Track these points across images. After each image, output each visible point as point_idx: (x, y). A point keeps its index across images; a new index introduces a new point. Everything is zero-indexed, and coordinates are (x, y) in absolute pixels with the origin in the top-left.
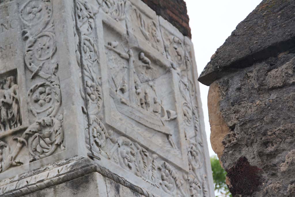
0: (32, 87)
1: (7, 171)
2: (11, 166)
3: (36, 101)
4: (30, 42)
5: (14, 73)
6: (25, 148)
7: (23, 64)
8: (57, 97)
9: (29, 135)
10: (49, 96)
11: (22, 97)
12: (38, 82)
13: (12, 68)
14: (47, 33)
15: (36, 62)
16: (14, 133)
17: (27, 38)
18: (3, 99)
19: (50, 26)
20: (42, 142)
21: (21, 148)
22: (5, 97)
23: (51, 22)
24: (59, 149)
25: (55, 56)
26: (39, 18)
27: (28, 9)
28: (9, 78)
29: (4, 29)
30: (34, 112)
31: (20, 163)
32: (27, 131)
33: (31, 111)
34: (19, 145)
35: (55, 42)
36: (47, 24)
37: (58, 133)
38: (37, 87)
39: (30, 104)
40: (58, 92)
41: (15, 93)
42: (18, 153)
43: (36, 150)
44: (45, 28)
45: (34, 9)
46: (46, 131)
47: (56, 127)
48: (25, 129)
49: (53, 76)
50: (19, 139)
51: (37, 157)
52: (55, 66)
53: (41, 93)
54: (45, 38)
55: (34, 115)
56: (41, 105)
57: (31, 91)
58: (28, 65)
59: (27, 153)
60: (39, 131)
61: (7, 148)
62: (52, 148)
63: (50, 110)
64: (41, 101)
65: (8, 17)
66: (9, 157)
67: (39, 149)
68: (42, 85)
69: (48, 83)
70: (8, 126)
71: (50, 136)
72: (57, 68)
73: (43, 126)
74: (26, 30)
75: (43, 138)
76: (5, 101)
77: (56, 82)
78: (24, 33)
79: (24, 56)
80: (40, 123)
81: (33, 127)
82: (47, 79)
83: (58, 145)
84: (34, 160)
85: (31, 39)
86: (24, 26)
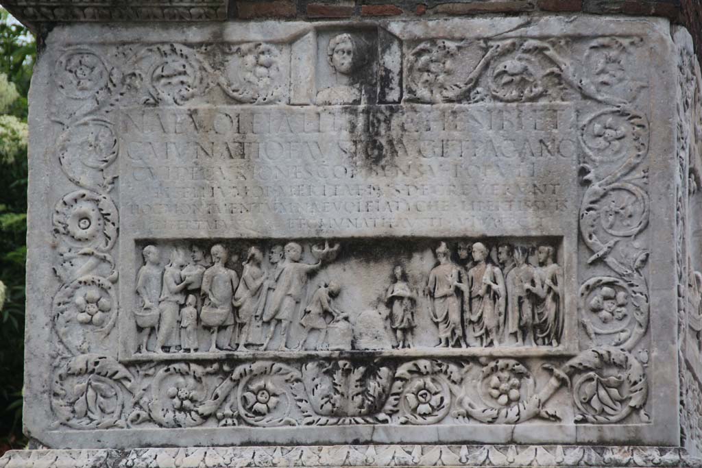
0: (591, 281)
1: (527, 424)
2: (537, 416)
3: (596, 310)
4: (595, 193)
5: (555, 242)
6: (565, 392)
7: (576, 231)
9: (575, 371)
10: (623, 309)
11: (570, 294)
12: (601, 275)
13: (554, 232)
14: (629, 186)
15: (601, 234)
16: (547, 358)
17: (588, 183)
18: (528, 286)
19: (637, 174)
20: (602, 392)
21: (557, 390)
22: (533, 283)
23: (641, 168)
24: (634, 416)
25: (642, 237)
26: (618, 152)
27: (597, 127)
28: (546, 248)
29: (545, 152)
30: (591, 328)
31: (556, 418)
32: (574, 362)
33: (584, 327)
34: (554, 382)
35: (647, 211)
36: (633, 168)
37: (638, 387)
38: (600, 285)
39: (583, 312)
40: (644, 308)
41: (554, 280)
42: (552, 396)
43: (589, 402)
44: (626, 174)
45: (608, 131)
46: (612, 374)
47: (635, 372)
48: (570, 357)
49: (636, 275)
50: (557, 371)
51: (590, 417)
52: (643, 257)
53: (606, 298)
54: (625, 195)
55: (588, 334)
56: (605, 321)
57: (588, 287)
58: (586, 236)
59: (569, 402)
60: (597, 369)
61: (531, 381)
62: (623, 411)
63: (623, 335)
64: (604, 314)
65: (555, 131)
66: (534, 400)
67: (595, 403)
69: (621, 283)
70: (530, 336)
71: (619, 386)
72: (644, 262)
73: (606, 362)
74: (586, 165)
75: (607, 386)
76: (534, 290)
77: (642, 288)
78: (583, 171)
79: (580, 217)
80: (601, 356)
81: (586, 357)
82: (622, 275)
83: (635, 410)
84: (584, 420)
85: (596, 186)
86: (583, 157)
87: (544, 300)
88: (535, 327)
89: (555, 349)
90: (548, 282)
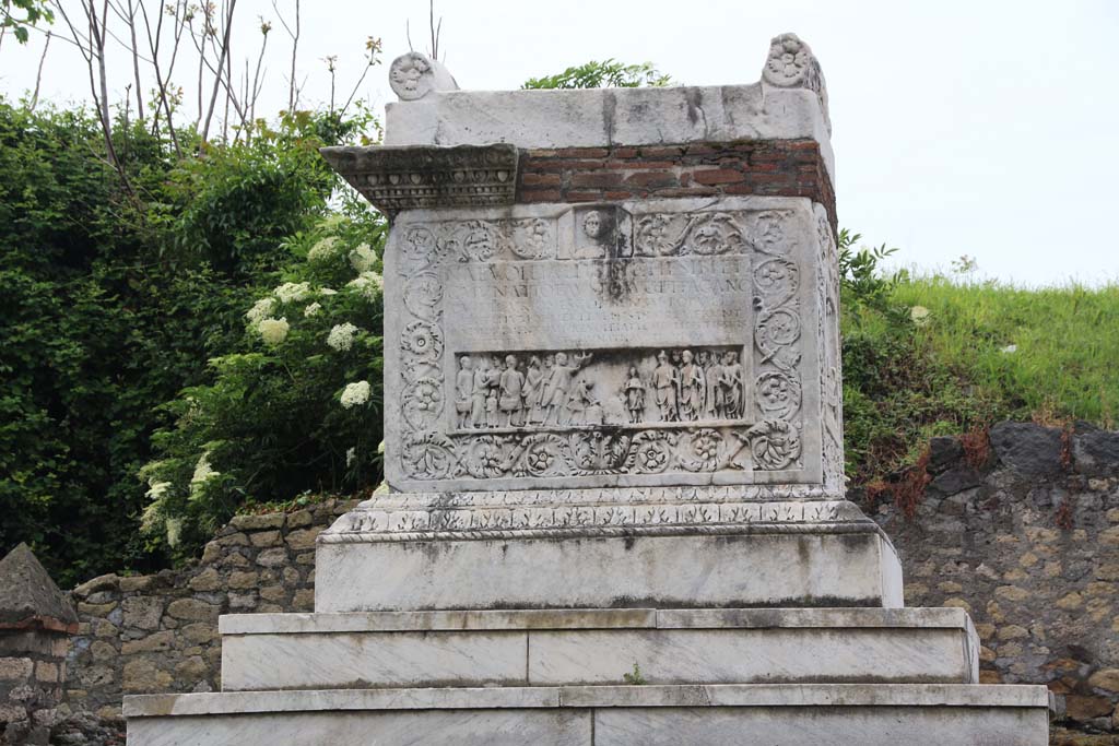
0: (763, 375)
1: (721, 472)
2: (728, 466)
3: (766, 395)
4: (765, 316)
5: (738, 348)
6: (746, 450)
7: (752, 342)
8: (797, 399)
9: (754, 435)
10: (785, 393)
11: (750, 384)
12: (769, 370)
13: (738, 342)
14: (787, 310)
15: (769, 343)
16: (734, 427)
17: (759, 308)
18: (720, 379)
19: (793, 302)
20: (771, 449)
21: (741, 448)
22: (724, 377)
23: (794, 299)
24: (793, 464)
25: (797, 344)
26: (779, 287)
27: (765, 271)
28: (733, 353)
29: (731, 289)
30: (763, 407)
31: (740, 467)
32: (752, 429)
33: (759, 406)
34: (739, 444)
35: (799, 327)
36: (790, 298)
37: (795, 445)
38: (769, 377)
39: (758, 396)
40: (798, 392)
41: (738, 375)
42: (738, 453)
43: (762, 456)
44: (784, 303)
45: (773, 274)
46: (778, 437)
47: (792, 436)
48: (749, 426)
49: (793, 370)
50: (741, 436)
51: (763, 466)
52: (797, 358)
53: (773, 386)
54: (785, 317)
55: (762, 411)
56: (773, 402)
57: (761, 379)
58: (759, 344)
59: (750, 456)
60: (768, 434)
61: (723, 443)
62: (785, 461)
63: (785, 411)
64: (772, 397)
65: (737, 274)
66: (726, 456)
67: (767, 457)
68: (775, 377)
69: (783, 375)
70: (723, 413)
71: (782, 445)
72: (798, 361)
73: (773, 429)
74: (759, 297)
75: (774, 445)
76: (725, 382)
77: (797, 379)
78: (756, 301)
79: (755, 332)
80: (770, 425)
81: (760, 426)
82: (783, 370)
83: (793, 460)
84: (760, 469)
85: (765, 311)
86: (756, 291)
87: (732, 388)
88: (725, 407)
89: (739, 421)
90: (734, 376)
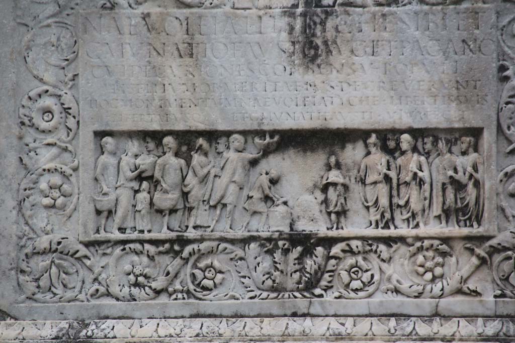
0: (509, 169)
1: (451, 299)
2: (459, 291)
4: (514, 88)
5: (476, 133)
6: (485, 270)
7: (495, 123)
9: (494, 250)
11: (491, 181)
13: (475, 123)
16: (468, 238)
17: (507, 79)
18: (451, 173)
21: (478, 268)
22: (456, 170)
28: (468, 139)
29: (467, 51)
30: (509, 211)
31: (477, 293)
32: (493, 242)
33: (503, 210)
34: (475, 261)
39: (502, 197)
42: (473, 272)
43: (507, 279)
48: (489, 238)
50: (477, 251)
51: (508, 292)
55: (506, 217)
57: (506, 174)
58: (505, 128)
59: (489, 279)
61: (454, 259)
65: (476, 31)
66: (457, 277)
67: (513, 280)
70: (453, 219)
74: (505, 63)
76: (457, 177)
78: (503, 68)
79: (499, 110)
81: (504, 238)
84: (503, 295)
85: (514, 82)
86: (502, 55)
87: (466, 185)
88: (457, 211)
89: (476, 230)
90: (470, 169)
